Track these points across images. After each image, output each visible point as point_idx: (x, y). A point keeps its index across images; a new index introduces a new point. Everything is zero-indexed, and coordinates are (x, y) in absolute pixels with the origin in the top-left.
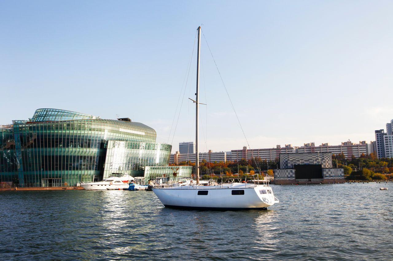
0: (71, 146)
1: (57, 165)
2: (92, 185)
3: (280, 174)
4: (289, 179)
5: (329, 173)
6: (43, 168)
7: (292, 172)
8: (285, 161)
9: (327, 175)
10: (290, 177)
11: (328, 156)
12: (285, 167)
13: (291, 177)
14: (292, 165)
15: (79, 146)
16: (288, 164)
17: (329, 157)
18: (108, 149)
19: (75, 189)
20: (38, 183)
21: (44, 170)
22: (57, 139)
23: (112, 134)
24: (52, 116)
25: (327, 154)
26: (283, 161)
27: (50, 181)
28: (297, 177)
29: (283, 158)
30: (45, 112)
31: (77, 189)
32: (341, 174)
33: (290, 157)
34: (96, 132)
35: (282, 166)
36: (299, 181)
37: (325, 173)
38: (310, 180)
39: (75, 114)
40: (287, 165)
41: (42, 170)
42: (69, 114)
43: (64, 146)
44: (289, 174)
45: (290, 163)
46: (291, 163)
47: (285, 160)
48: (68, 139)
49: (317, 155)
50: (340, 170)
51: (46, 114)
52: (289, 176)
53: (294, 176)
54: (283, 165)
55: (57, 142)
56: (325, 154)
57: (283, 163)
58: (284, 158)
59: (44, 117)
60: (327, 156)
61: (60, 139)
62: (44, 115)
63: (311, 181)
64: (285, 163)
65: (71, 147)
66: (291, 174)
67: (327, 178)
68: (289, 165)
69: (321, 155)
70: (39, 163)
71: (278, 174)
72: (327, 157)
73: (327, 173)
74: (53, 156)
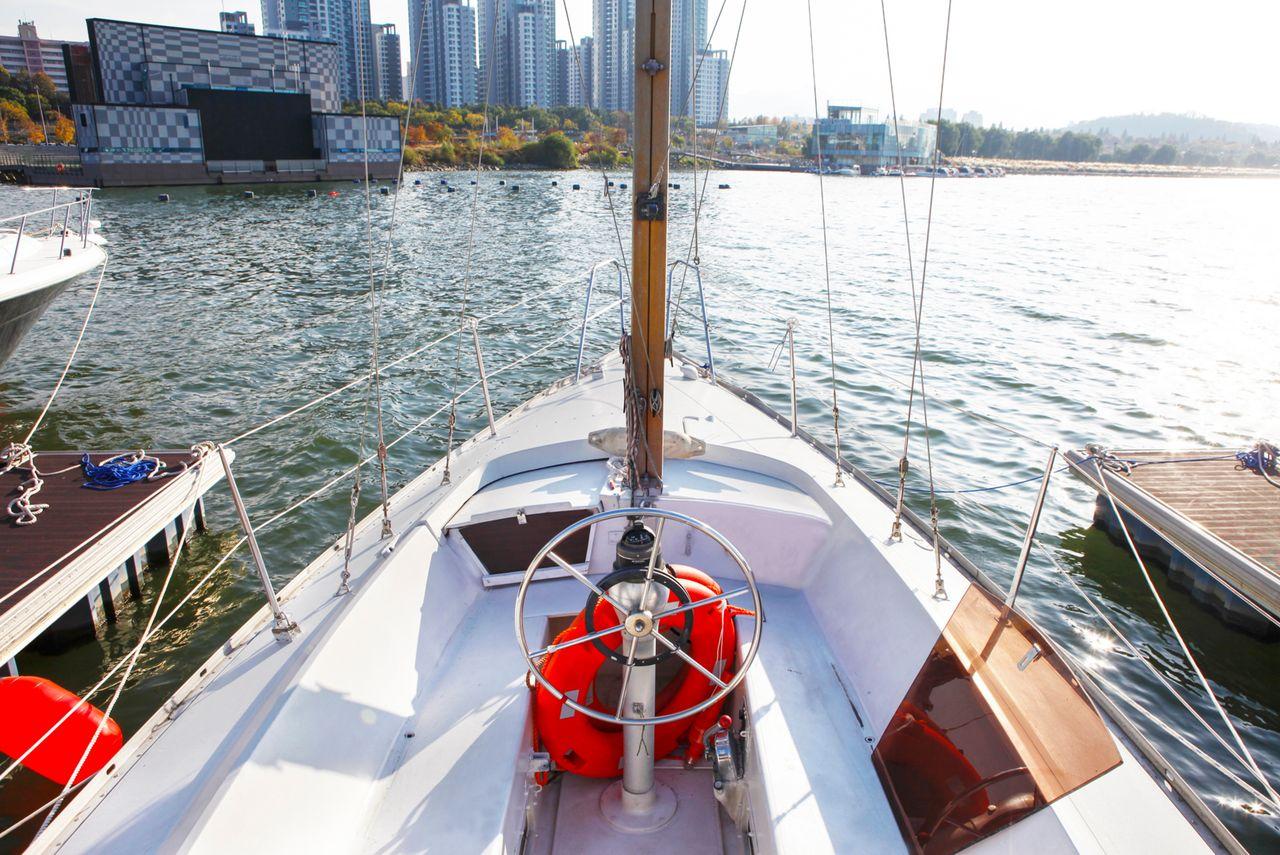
3: (123, 132)
4: (175, 158)
5: (349, 135)
7: (186, 125)
8: (126, 65)
9: (341, 144)
10: (181, 150)
11: (325, 60)
12: (130, 95)
13: (184, 148)
14: (171, 85)
16: (153, 82)
17: (326, 66)
25: (320, 51)
26: (119, 66)
28: (211, 151)
29: (116, 49)
32: (389, 143)
33: (155, 46)
35: (116, 88)
36: (222, 172)
37: (331, 135)
38: (269, 163)
40: (142, 85)
44: (172, 132)
45: (160, 77)
46: (166, 78)
47: (125, 57)
49: (282, 48)
50: (388, 127)
52: (174, 143)
53: (196, 143)
54: (121, 85)
56: (313, 51)
57: (120, 75)
58: (124, 49)
60: (320, 60)
63: (273, 169)
64: (128, 75)
66: (182, 132)
67: (342, 157)
68: (157, 86)
69: (296, 53)
71: (114, 130)
72: (320, 65)
73: (340, 134)
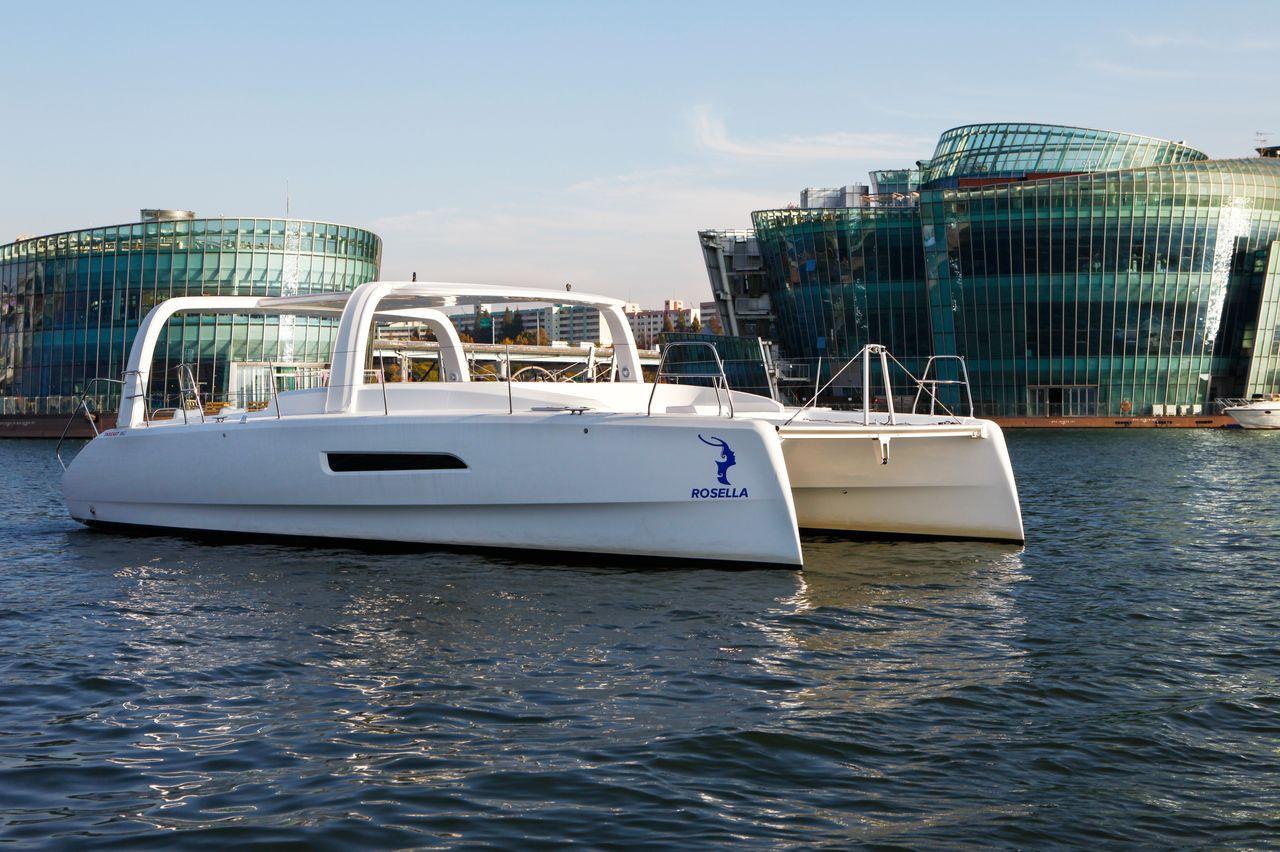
0: (1135, 266)
1: (1082, 336)
2: (1268, 412)
6: (1033, 347)
15: (1164, 266)
18: (1269, 278)
19: (1164, 425)
20: (1015, 404)
21: (1035, 354)
22: (1085, 240)
23: (1266, 214)
24: (1017, 151)
27: (1056, 396)
30: (999, 137)
31: (1169, 425)
34: (1199, 208)
39: (1113, 142)
41: (1030, 355)
42: (1090, 141)
43: (1110, 268)
48: (1125, 241)
51: (1001, 146)
55: (1085, 252)
59: (997, 155)
61: (1098, 240)
62: (995, 150)
65: (1135, 271)
70: (1020, 331)
74: (1070, 306)
